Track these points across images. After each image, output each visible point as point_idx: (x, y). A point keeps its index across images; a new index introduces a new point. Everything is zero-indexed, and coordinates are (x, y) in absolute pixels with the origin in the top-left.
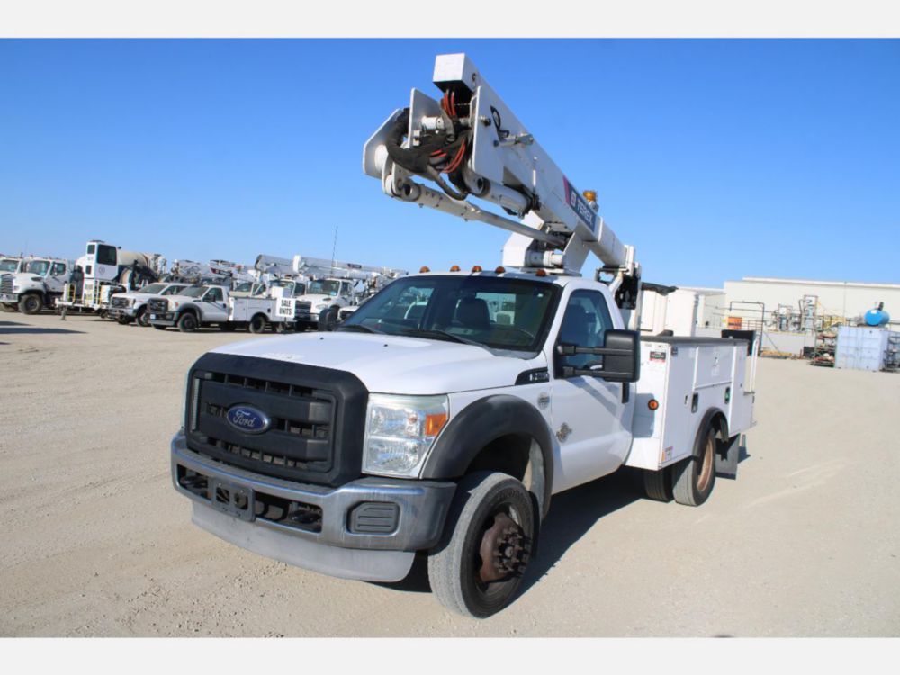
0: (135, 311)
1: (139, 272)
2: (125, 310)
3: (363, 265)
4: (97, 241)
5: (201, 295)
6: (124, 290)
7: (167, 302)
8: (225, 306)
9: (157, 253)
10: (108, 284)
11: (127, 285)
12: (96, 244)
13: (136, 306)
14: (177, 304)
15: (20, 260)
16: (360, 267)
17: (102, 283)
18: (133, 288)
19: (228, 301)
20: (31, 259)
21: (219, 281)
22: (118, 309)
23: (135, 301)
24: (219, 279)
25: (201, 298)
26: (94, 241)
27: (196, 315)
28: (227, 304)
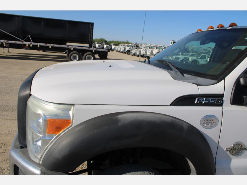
0: (181, 61)
2: (178, 60)
4: (173, 41)
5: (199, 57)
6: (179, 55)
7: (189, 59)
8: (206, 61)
11: (180, 53)
13: (181, 59)
14: (191, 59)
15: (156, 46)
18: (182, 54)
19: (208, 59)
20: (159, 46)
21: (206, 53)
22: (176, 60)
23: (181, 58)
24: (206, 52)
25: (199, 58)
26: (172, 41)
27: (197, 63)
28: (207, 60)
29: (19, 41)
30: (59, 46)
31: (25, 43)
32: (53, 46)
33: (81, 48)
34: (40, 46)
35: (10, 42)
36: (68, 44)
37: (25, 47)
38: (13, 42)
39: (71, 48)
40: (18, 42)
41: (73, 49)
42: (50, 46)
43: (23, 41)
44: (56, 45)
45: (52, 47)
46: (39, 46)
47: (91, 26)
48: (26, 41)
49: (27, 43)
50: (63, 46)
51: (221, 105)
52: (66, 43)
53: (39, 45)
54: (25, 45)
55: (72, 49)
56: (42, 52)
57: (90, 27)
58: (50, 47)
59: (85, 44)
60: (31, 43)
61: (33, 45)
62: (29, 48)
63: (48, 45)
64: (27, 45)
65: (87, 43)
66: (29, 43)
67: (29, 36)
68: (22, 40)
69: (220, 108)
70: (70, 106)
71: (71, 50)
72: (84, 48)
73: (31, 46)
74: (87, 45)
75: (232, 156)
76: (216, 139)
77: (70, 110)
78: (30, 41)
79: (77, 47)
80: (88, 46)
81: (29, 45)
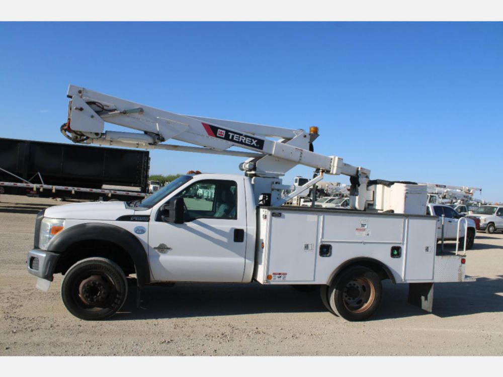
1: (319, 192)
3: (447, 185)
9: (338, 182)
10: (304, 198)
12: (298, 178)
16: (445, 187)
17: (301, 198)
25: (340, 204)
29: (21, 182)
30: (88, 190)
31: (31, 185)
32: (78, 190)
33: (124, 193)
34: (57, 190)
35: (6, 184)
36: (104, 186)
37: (31, 192)
38: (12, 184)
39: (108, 194)
40: (19, 184)
41: (112, 195)
42: (74, 190)
43: (27, 183)
44: (82, 189)
45: (75, 192)
46: (54, 191)
47: (145, 156)
48: (33, 183)
49: (35, 186)
50: (94, 190)
51: (148, 221)
52: (102, 185)
53: (54, 188)
54: (32, 189)
55: (110, 195)
56: (60, 201)
57: (143, 158)
58: (73, 192)
59: (134, 186)
60: (40, 185)
61: (44, 189)
62: (37, 194)
63: (70, 188)
64: (35, 189)
65: (137, 185)
66: (38, 185)
67: (38, 175)
68: (27, 181)
69: (147, 223)
70: (62, 220)
71: (107, 196)
72: (130, 194)
73: (41, 190)
74: (138, 189)
75: (160, 254)
76: (146, 241)
77: (63, 222)
78: (39, 182)
79: (118, 193)
80: (140, 190)
81: (38, 189)
